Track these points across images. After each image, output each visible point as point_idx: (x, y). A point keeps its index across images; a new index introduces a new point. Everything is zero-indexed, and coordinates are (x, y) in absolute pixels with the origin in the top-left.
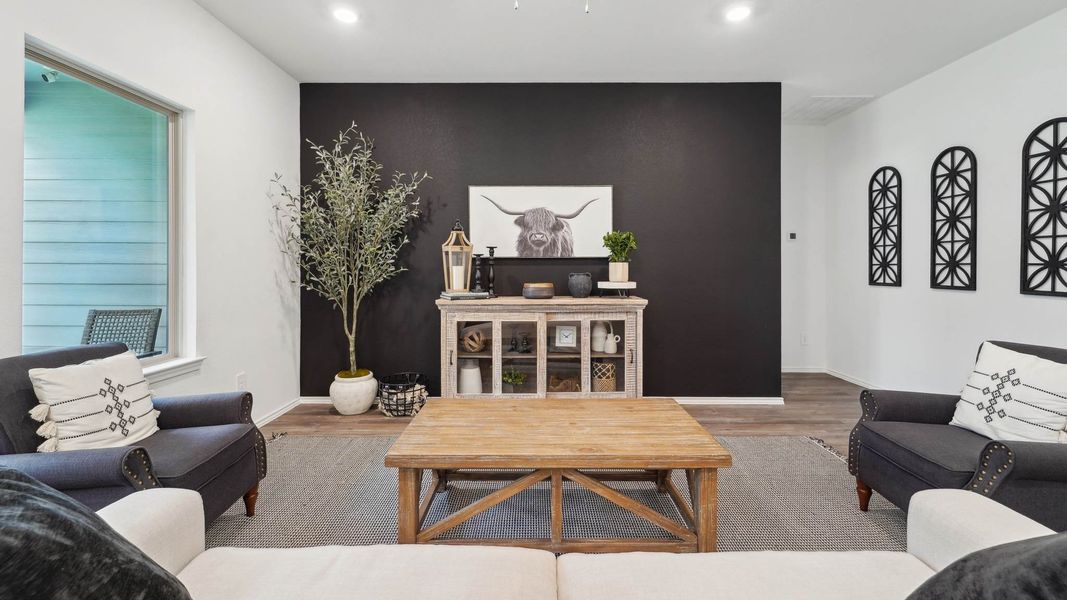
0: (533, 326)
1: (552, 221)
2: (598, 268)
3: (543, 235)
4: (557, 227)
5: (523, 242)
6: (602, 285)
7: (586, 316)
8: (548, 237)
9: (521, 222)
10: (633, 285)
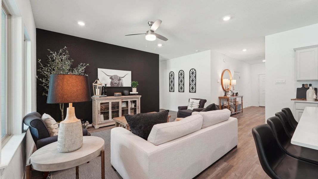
0: (118, 102)
1: (119, 78)
2: (130, 89)
3: (116, 81)
4: (120, 80)
5: (112, 83)
6: (131, 93)
7: (129, 100)
8: (117, 82)
9: (111, 78)
10: (137, 93)
